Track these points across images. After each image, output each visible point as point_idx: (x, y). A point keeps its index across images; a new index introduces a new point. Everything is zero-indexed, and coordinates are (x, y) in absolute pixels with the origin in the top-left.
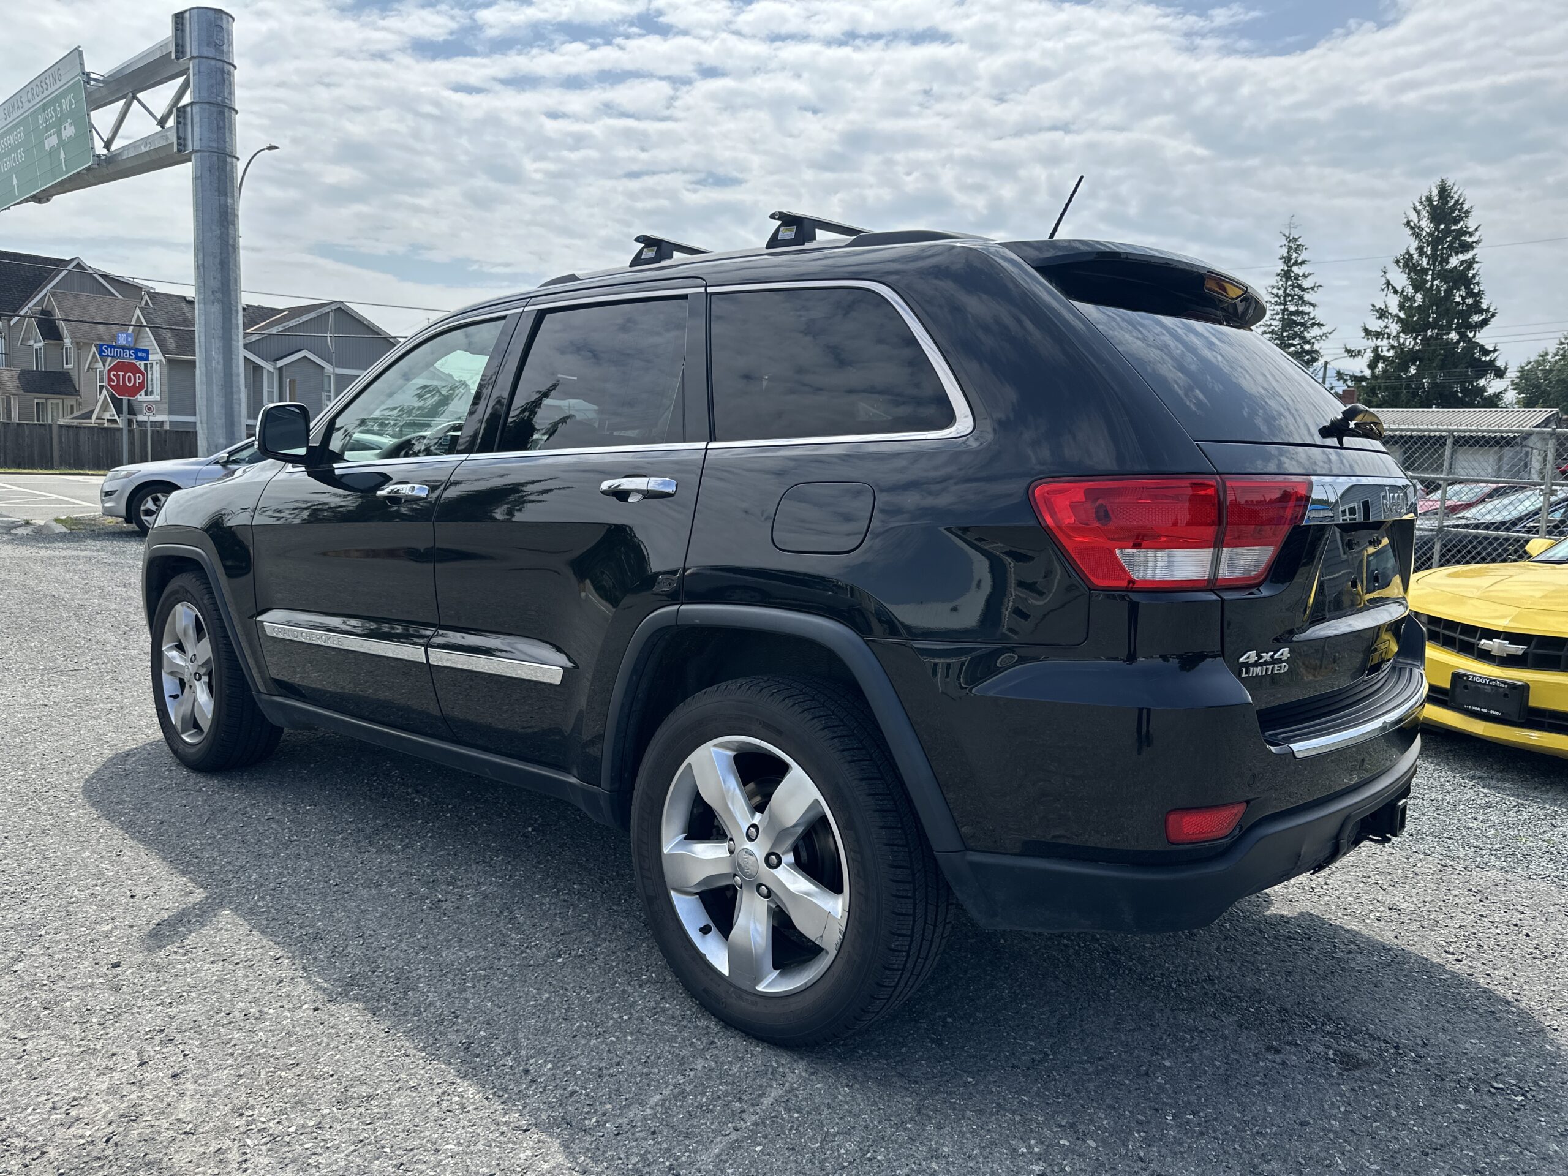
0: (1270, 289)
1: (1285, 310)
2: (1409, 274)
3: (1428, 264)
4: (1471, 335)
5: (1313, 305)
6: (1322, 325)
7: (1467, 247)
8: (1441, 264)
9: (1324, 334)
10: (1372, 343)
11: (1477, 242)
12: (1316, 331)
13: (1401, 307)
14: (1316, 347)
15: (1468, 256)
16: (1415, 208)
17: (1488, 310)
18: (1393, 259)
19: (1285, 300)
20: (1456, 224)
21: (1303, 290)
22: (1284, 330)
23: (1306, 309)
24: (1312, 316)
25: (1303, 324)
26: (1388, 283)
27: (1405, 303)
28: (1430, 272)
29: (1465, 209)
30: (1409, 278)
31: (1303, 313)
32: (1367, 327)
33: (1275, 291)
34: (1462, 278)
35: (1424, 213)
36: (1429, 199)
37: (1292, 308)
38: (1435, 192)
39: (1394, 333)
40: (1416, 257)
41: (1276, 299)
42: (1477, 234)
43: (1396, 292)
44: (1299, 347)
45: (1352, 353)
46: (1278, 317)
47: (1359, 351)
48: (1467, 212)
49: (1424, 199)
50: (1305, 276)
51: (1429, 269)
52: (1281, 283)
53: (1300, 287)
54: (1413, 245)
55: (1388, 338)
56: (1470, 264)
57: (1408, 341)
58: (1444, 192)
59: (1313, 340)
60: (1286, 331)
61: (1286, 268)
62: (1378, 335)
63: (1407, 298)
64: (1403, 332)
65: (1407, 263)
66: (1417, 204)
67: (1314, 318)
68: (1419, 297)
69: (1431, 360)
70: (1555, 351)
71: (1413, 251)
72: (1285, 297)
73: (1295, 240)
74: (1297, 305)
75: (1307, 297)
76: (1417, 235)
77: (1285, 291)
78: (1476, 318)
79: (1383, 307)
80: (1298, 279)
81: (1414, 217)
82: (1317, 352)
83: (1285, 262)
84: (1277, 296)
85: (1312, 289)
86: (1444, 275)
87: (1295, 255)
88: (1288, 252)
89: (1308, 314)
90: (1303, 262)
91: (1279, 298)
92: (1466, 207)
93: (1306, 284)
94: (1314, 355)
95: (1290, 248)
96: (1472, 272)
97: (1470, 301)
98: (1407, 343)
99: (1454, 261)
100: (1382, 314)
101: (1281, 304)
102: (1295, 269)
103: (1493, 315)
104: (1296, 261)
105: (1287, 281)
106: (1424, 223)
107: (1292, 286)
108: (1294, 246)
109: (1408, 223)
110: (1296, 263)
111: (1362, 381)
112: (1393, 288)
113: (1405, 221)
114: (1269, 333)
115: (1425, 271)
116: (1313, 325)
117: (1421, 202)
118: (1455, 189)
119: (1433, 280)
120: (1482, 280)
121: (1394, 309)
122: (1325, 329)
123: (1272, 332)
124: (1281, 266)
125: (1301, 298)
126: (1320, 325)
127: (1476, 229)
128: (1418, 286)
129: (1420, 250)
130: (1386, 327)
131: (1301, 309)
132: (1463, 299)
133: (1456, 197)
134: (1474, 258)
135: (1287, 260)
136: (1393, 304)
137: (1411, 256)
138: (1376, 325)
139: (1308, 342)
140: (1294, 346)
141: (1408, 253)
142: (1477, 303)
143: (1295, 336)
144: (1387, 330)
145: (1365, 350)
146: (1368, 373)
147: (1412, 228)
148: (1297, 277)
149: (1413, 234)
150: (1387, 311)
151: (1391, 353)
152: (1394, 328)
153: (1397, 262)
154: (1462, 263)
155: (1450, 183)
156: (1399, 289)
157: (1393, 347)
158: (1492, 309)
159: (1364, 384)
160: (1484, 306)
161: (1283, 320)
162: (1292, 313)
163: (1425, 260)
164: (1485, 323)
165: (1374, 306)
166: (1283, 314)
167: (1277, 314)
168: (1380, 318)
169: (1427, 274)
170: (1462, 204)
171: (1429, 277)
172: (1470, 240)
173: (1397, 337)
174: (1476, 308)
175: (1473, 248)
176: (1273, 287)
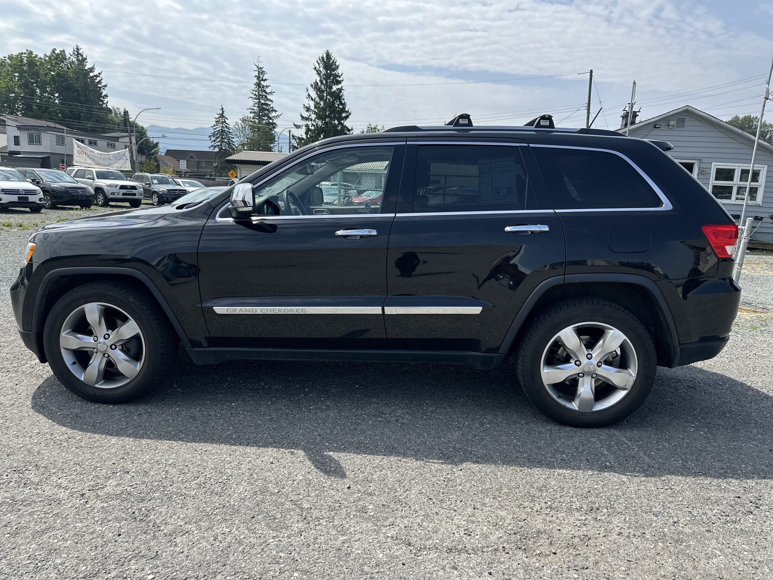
0: (252, 91)
1: (260, 102)
2: (317, 92)
3: (324, 88)
4: (343, 122)
5: (272, 101)
6: (276, 111)
7: (339, 82)
8: (329, 89)
9: (278, 115)
10: (305, 123)
11: (342, 81)
12: (273, 114)
13: (315, 107)
14: (275, 121)
15: (339, 86)
16: (317, 62)
17: (348, 111)
18: (310, 84)
19: (259, 97)
20: (334, 72)
21: (267, 93)
22: (260, 112)
23: (269, 103)
24: (271, 106)
25: (268, 110)
26: (309, 95)
27: (317, 105)
28: (325, 92)
29: (337, 65)
30: (317, 93)
31: (267, 105)
32: (302, 115)
33: (254, 92)
34: (338, 96)
35: (321, 65)
36: (323, 58)
37: (263, 102)
38: (325, 56)
39: (314, 119)
40: (319, 84)
41: (255, 96)
42: (342, 77)
43: (312, 100)
44: (267, 121)
45: (298, 127)
46: (257, 105)
47: (300, 126)
48: (338, 66)
49: (320, 58)
50: (267, 87)
51: (325, 90)
52: (256, 89)
53: (265, 91)
54: (318, 79)
55: (311, 121)
56: (340, 90)
57: (320, 123)
58: (328, 55)
59: (273, 118)
60: (261, 113)
61: (258, 82)
62: (307, 119)
63: (317, 102)
64: (317, 118)
65: (316, 86)
66: (318, 60)
67: (272, 107)
68: (322, 103)
69: (330, 133)
70: (366, 131)
71: (318, 82)
72: (259, 96)
73: (262, 68)
74: (265, 100)
75: (269, 97)
76: (319, 75)
77: (259, 93)
78: (344, 115)
79: (308, 106)
80: (264, 88)
81: (317, 66)
82: (275, 124)
83: (257, 79)
84: (255, 95)
85: (271, 93)
86: (331, 94)
87: (261, 76)
88: (259, 74)
89: (270, 105)
90: (265, 80)
91: (256, 96)
92: (337, 64)
93: (268, 90)
94: (274, 125)
95: (259, 72)
96: (341, 94)
97: (341, 107)
98: (319, 124)
99: (335, 88)
100: (308, 109)
101: (257, 99)
102: (262, 82)
103: (350, 114)
104: (263, 79)
105: (259, 88)
106: (321, 69)
107: (261, 90)
108: (261, 72)
109: (315, 68)
110: (262, 80)
111: (302, 140)
112: (311, 97)
113: (314, 67)
114: (253, 113)
115: (323, 91)
116: (272, 110)
117: (320, 59)
118: (332, 55)
119: (326, 96)
120: (345, 98)
121: (312, 108)
122: (278, 113)
123: (254, 113)
124: (255, 80)
125: (266, 97)
126: (275, 111)
127: (342, 75)
128: (321, 98)
129: (321, 81)
130: (310, 115)
131: (266, 102)
132: (339, 105)
133: (333, 59)
134: (342, 88)
135: (258, 77)
136: (312, 105)
137: (317, 83)
138: (306, 114)
139: (270, 119)
140: (265, 120)
141: (316, 82)
142: (344, 108)
143: (265, 115)
144: (310, 117)
145: (302, 125)
146: (304, 137)
147: (317, 71)
148: (263, 87)
149: (317, 74)
150: (310, 108)
151: (313, 128)
152: (313, 116)
153: (312, 86)
154: (337, 89)
155: (330, 52)
156: (313, 98)
157: (313, 125)
158: (350, 111)
159: (303, 141)
160: (347, 110)
161: (259, 107)
162: (263, 104)
163: (323, 86)
164: (347, 117)
165: (304, 105)
166: (259, 104)
167: (256, 104)
168: (307, 111)
169: (324, 93)
170: (336, 62)
171: (325, 95)
172: (339, 79)
173: (315, 120)
174: (343, 110)
175: (341, 83)
176: (253, 90)
